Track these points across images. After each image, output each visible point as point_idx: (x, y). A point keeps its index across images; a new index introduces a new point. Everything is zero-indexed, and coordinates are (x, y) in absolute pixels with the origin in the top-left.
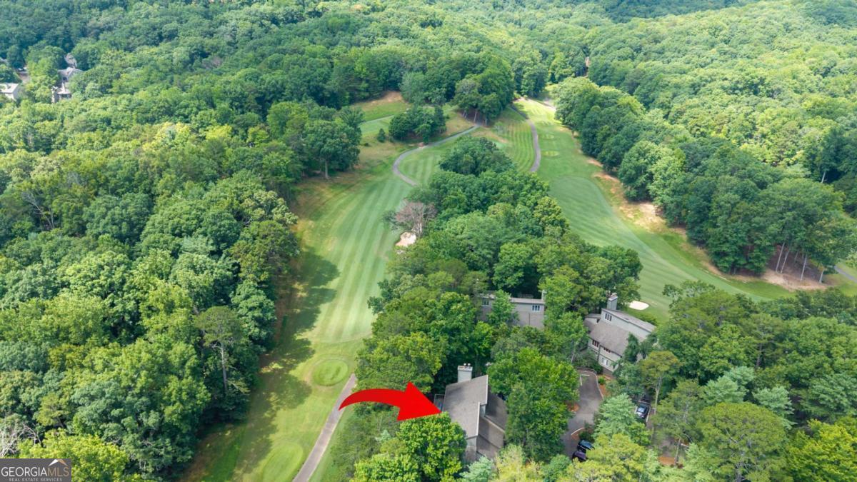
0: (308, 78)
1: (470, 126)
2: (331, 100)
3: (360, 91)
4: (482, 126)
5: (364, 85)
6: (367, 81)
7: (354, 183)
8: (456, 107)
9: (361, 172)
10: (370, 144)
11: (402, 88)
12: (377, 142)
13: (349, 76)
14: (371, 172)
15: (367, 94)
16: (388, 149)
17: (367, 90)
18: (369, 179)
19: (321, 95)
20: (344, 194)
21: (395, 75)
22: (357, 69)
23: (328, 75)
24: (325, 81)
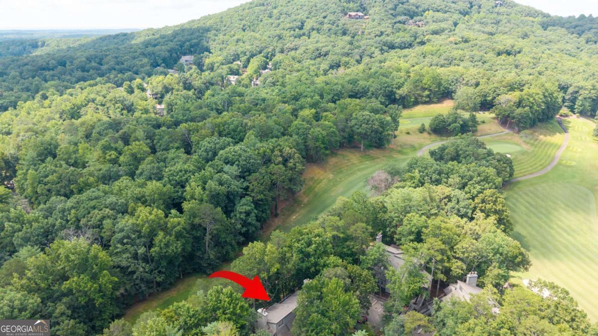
0: (386, 85)
1: (501, 131)
2: (400, 101)
3: (423, 96)
4: (511, 132)
5: (427, 93)
6: (430, 90)
7: (380, 156)
8: (493, 115)
9: (392, 150)
10: (411, 133)
11: (455, 97)
12: (417, 132)
13: (416, 86)
14: (400, 152)
15: (427, 99)
16: (424, 138)
17: (428, 96)
18: (395, 156)
19: (393, 97)
20: (367, 162)
21: (452, 88)
22: (424, 82)
23: (403, 84)
24: (399, 88)
